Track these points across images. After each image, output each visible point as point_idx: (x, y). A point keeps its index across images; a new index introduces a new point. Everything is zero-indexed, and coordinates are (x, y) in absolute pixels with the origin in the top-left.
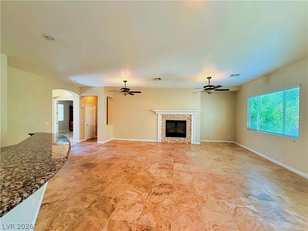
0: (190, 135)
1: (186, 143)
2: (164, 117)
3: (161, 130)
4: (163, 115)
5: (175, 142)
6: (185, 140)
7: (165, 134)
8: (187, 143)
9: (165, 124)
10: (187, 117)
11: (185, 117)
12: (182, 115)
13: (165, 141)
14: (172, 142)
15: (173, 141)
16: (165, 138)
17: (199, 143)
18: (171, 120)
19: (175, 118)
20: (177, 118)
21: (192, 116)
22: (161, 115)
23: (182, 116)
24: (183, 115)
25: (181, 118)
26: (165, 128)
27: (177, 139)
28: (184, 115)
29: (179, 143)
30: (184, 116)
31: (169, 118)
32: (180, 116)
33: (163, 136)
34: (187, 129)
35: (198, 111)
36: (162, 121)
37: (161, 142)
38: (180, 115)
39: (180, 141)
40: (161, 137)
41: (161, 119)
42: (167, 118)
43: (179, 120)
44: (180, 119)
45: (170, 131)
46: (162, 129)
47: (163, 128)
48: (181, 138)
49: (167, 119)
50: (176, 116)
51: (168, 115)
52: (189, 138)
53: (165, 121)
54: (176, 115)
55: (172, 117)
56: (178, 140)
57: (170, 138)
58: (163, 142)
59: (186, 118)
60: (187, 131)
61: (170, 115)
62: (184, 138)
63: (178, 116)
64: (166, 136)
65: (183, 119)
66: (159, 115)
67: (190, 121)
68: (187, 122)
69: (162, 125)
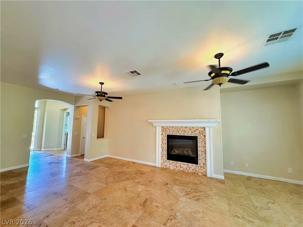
0: (204, 161)
1: (199, 174)
2: (165, 130)
3: (160, 150)
4: (163, 127)
5: (181, 169)
6: (197, 169)
7: (166, 156)
8: (201, 174)
9: (165, 140)
10: (198, 131)
11: (195, 131)
12: (190, 127)
13: (166, 166)
14: (176, 170)
15: (178, 168)
16: (166, 161)
17: (222, 177)
18: (174, 134)
19: (180, 132)
20: (183, 132)
21: (207, 129)
22: (160, 127)
23: (190, 129)
24: (192, 128)
25: (189, 132)
26: (166, 147)
27: (184, 164)
28: (193, 128)
29: (187, 171)
30: (193, 130)
31: (171, 131)
32: (187, 129)
33: (164, 157)
34: (200, 151)
35: (215, 120)
36: (163, 136)
37: (160, 166)
38: (187, 128)
39: (188, 169)
40: (161, 160)
41: (160, 133)
42: (168, 131)
43: (186, 135)
44: (188, 134)
45: (174, 152)
46: (162, 147)
47: (164, 147)
48: (190, 165)
49: (169, 133)
50: (182, 129)
51: (170, 127)
52: (203, 165)
53: (165, 136)
54: (182, 127)
55: (175, 130)
56: (185, 166)
57: (174, 162)
58: (163, 168)
59: (196, 132)
60: (199, 153)
61: (172, 127)
62: (194, 165)
63: (184, 129)
64: (168, 159)
65: (191, 134)
66: (157, 127)
67: (203, 137)
68: (198, 139)
69: (162, 141)
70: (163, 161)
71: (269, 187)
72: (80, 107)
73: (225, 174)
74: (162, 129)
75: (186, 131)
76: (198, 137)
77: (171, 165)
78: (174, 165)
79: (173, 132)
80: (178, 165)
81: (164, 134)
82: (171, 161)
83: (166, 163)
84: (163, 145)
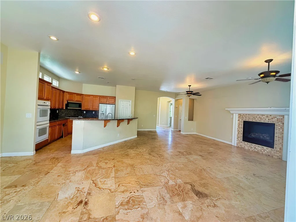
1: (274, 157)
2: (241, 117)
3: (237, 133)
4: (240, 114)
5: (255, 150)
6: (273, 152)
7: (242, 138)
8: (276, 157)
9: (242, 125)
10: (276, 119)
11: (272, 118)
12: (267, 115)
13: (241, 146)
15: (252, 149)
16: (241, 142)
18: (250, 121)
19: (256, 119)
20: (260, 119)
21: (286, 117)
22: (237, 115)
23: (267, 117)
24: (269, 116)
25: (265, 119)
26: (242, 130)
27: (259, 147)
29: (261, 153)
30: (271, 117)
31: (247, 118)
32: (264, 117)
33: (240, 139)
34: (276, 137)
36: (239, 121)
37: (236, 145)
38: (264, 115)
39: (263, 151)
40: (237, 141)
41: (238, 119)
42: (245, 118)
43: (263, 122)
44: (264, 121)
45: (251, 136)
46: (238, 131)
47: (240, 130)
48: (265, 148)
49: (245, 119)
50: (258, 116)
51: (246, 114)
52: (279, 150)
53: (242, 122)
54: (258, 115)
55: (251, 117)
56: (260, 148)
57: (249, 143)
58: (239, 147)
59: (274, 120)
60: (276, 139)
61: (249, 114)
62: (270, 149)
63: (261, 116)
64: (243, 141)
65: (268, 121)
66: (234, 115)
67: (281, 124)
68: (276, 126)
69: (239, 126)
70: (238, 142)
72: (178, 99)
74: (239, 116)
75: (262, 118)
76: (276, 125)
77: (245, 146)
78: (248, 146)
79: (250, 118)
80: (252, 147)
81: (240, 120)
82: (246, 143)
83: (241, 144)
84: (239, 129)
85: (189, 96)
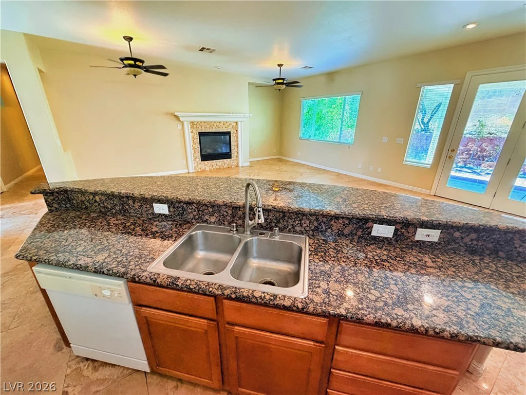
0: (236, 154)
1: (233, 166)
2: (195, 126)
3: (192, 151)
4: (193, 122)
5: (217, 167)
6: (231, 163)
7: (200, 157)
9: (197, 139)
10: (231, 126)
11: (228, 126)
12: (224, 122)
13: (201, 169)
14: (212, 169)
15: (214, 167)
16: (200, 164)
17: (248, 164)
18: (206, 131)
19: (214, 128)
20: (217, 127)
21: (239, 123)
22: (189, 122)
24: (225, 123)
25: (223, 128)
26: (199, 146)
27: (220, 162)
28: (227, 122)
29: (222, 168)
31: (203, 127)
32: (221, 124)
33: (197, 160)
34: (233, 146)
35: (243, 115)
36: (193, 134)
37: (194, 171)
38: (221, 122)
39: (223, 165)
41: (190, 131)
42: (200, 127)
43: (220, 131)
44: (222, 130)
45: (206, 151)
46: (194, 148)
47: (196, 147)
48: (225, 160)
49: (201, 130)
50: (215, 124)
51: (201, 122)
52: (235, 158)
53: (197, 134)
54: (215, 122)
55: (208, 126)
57: (209, 162)
58: (198, 172)
59: (229, 128)
60: (232, 148)
61: (204, 122)
62: (229, 160)
63: (218, 124)
64: (202, 161)
65: (225, 130)
66: (185, 123)
67: (235, 132)
68: (232, 135)
69: (193, 141)
70: (196, 165)
71: (270, 162)
73: (250, 162)
74: (192, 124)
75: (220, 126)
76: (231, 133)
77: (206, 167)
78: (209, 165)
79: (206, 128)
80: (213, 164)
81: (194, 132)
82: (206, 162)
83: (200, 166)
84: (194, 145)
85: (135, 76)
